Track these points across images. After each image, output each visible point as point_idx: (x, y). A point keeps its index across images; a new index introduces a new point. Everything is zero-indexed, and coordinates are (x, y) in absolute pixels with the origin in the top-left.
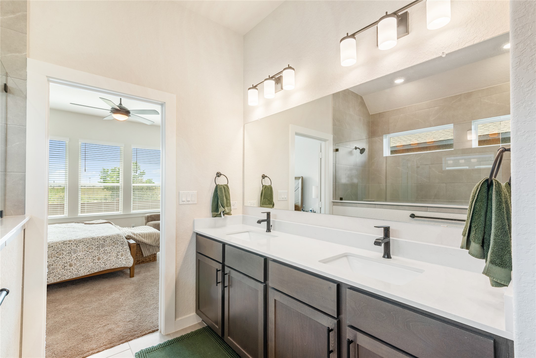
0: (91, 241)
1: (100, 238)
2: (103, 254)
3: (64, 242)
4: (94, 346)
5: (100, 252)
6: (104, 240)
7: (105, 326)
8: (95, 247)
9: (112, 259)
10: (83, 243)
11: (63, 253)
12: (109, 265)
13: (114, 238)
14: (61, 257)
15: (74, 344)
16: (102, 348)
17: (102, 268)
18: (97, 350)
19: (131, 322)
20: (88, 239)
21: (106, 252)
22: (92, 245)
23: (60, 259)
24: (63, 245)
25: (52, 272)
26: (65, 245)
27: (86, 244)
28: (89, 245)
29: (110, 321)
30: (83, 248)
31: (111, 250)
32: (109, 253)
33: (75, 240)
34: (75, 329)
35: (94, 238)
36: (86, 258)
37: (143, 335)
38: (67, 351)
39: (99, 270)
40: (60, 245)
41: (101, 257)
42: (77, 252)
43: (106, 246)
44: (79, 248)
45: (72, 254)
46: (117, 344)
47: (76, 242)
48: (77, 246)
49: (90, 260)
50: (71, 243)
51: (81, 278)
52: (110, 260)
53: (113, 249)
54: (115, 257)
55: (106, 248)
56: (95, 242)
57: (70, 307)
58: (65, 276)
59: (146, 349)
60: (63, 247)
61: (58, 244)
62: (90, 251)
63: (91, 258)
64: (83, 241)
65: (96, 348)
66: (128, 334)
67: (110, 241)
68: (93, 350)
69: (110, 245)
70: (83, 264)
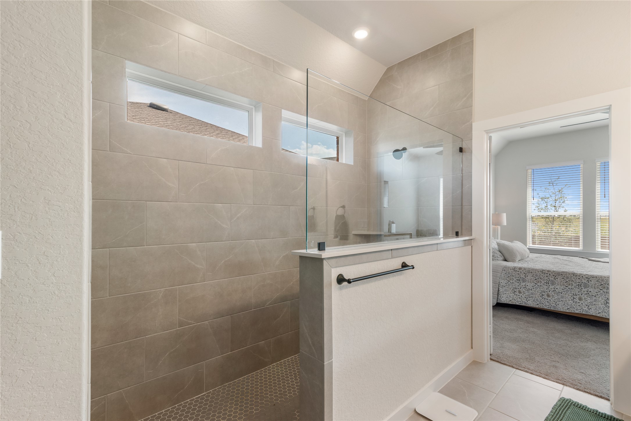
0: (571, 277)
1: (583, 276)
2: (586, 295)
3: (543, 271)
4: (532, 368)
5: (582, 291)
6: (588, 279)
7: (554, 361)
8: (575, 285)
9: (598, 305)
10: (561, 277)
11: (541, 281)
12: (594, 310)
13: (603, 280)
14: (539, 284)
15: (518, 357)
16: (537, 373)
17: (585, 311)
18: (532, 372)
19: (583, 374)
20: (568, 274)
21: (590, 294)
22: (572, 281)
23: (538, 286)
24: (542, 274)
25: (531, 296)
26: (543, 274)
27: (565, 278)
28: (569, 280)
29: (563, 361)
30: (561, 281)
31: (597, 293)
32: (594, 297)
33: (554, 271)
34: (528, 349)
35: (575, 274)
36: (564, 293)
37: (585, 392)
38: (511, 357)
39: (580, 312)
40: (538, 273)
41: (584, 298)
42: (555, 284)
43: (590, 287)
44: (557, 281)
45: (549, 285)
46: (553, 380)
47: (555, 274)
48: (555, 278)
49: (569, 297)
50: (549, 273)
51: (559, 312)
52: (596, 305)
53: (601, 293)
54: (603, 303)
55: (590, 289)
56: (576, 279)
57: (538, 332)
58: (543, 304)
59: (576, 402)
60: (541, 275)
61: (537, 271)
62: (570, 287)
63: (571, 294)
64: (562, 275)
65: (532, 370)
66: (570, 380)
67: (597, 282)
68: (529, 370)
69: (596, 287)
70: (562, 299)
